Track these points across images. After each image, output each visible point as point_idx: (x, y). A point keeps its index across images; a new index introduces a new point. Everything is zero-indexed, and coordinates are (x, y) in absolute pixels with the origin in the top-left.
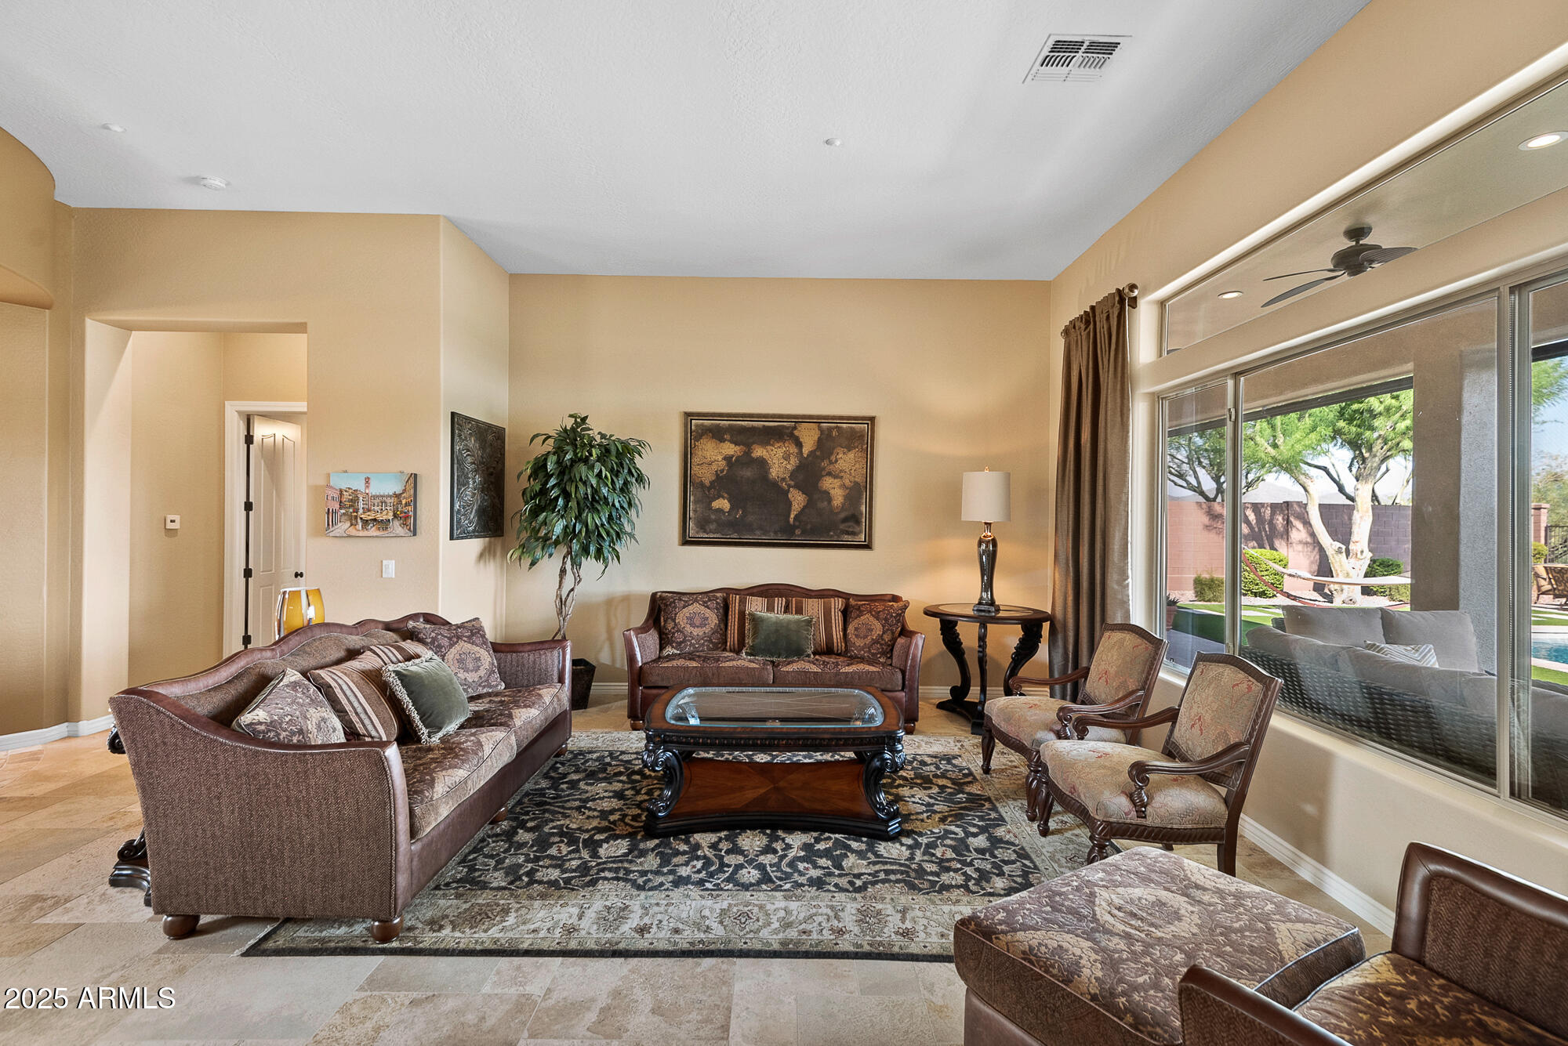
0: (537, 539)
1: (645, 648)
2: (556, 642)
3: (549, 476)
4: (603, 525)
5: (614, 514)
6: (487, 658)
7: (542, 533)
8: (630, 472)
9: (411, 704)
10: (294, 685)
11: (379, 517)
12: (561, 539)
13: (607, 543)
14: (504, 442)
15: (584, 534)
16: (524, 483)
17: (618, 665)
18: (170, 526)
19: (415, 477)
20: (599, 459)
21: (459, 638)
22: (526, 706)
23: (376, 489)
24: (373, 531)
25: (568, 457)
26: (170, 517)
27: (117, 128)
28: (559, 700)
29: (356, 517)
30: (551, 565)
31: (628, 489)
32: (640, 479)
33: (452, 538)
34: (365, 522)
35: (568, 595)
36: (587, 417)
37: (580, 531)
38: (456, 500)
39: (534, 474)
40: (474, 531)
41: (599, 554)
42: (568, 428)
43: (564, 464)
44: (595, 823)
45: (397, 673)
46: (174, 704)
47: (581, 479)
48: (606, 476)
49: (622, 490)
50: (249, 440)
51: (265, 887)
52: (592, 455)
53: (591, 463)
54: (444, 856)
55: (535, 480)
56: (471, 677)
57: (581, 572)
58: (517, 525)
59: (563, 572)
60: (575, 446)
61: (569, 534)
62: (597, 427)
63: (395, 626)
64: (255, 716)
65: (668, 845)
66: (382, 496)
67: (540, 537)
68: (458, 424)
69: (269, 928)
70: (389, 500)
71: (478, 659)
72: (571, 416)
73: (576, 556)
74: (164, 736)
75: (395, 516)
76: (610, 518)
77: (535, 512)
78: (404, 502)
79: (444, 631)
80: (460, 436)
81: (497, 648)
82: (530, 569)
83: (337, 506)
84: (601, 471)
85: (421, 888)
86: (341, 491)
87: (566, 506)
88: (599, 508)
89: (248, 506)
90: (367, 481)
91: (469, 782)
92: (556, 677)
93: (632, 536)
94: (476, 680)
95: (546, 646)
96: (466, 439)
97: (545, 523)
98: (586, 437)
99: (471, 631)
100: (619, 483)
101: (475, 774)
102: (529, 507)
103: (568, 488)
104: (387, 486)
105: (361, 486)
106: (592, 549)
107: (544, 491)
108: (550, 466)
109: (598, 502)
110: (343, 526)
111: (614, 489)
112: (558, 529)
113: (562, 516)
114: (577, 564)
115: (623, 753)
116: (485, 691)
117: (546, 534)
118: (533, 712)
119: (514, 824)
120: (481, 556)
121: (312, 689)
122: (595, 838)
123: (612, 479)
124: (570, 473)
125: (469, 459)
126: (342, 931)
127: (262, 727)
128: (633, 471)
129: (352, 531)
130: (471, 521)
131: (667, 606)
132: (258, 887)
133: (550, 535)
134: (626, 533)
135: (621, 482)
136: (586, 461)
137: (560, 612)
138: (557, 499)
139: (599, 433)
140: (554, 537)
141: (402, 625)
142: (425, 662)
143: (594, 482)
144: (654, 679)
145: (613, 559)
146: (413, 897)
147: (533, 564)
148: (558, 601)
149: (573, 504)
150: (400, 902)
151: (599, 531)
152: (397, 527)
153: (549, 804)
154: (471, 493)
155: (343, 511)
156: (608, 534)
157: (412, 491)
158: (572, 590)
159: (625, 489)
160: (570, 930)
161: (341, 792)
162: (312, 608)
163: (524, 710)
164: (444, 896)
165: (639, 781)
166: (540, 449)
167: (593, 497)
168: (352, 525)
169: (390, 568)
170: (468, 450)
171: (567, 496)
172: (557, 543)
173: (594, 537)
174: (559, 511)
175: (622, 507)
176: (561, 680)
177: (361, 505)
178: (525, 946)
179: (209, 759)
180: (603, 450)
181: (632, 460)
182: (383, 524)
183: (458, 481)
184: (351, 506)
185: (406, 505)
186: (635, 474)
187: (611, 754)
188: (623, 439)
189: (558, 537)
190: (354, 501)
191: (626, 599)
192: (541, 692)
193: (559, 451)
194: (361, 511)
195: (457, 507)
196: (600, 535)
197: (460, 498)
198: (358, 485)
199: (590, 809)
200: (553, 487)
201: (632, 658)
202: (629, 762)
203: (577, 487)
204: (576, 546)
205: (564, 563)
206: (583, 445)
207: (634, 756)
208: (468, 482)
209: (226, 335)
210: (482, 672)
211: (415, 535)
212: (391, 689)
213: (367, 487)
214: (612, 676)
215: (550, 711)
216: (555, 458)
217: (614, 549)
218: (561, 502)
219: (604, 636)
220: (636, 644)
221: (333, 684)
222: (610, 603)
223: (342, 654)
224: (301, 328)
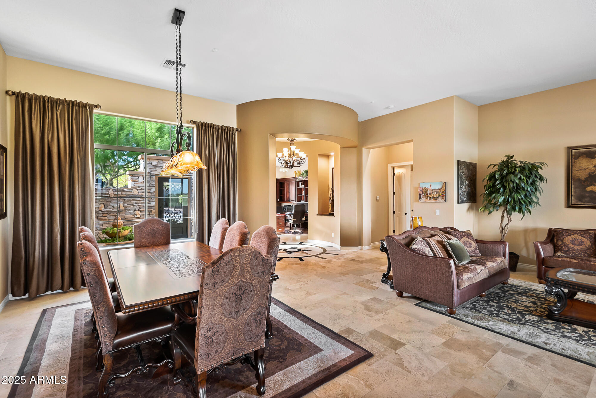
0: (491, 204)
1: (545, 251)
2: (502, 242)
3: (496, 180)
4: (522, 199)
5: (528, 194)
6: (474, 244)
7: (493, 201)
8: (536, 176)
9: (452, 252)
10: (421, 241)
11: (434, 196)
12: (502, 204)
13: (524, 206)
14: (476, 169)
15: (512, 202)
16: (485, 183)
17: (531, 257)
18: (377, 199)
19: (445, 183)
20: (519, 172)
21: (464, 236)
22: (491, 261)
23: (432, 188)
24: (432, 200)
25: (505, 172)
26: (377, 197)
27: (373, 102)
28: (504, 263)
29: (427, 196)
30: (497, 214)
31: (535, 184)
32: (541, 179)
33: (458, 203)
34: (430, 198)
35: (505, 226)
36: (514, 156)
37: (511, 201)
38: (459, 190)
39: (490, 179)
40: (466, 201)
41: (520, 210)
42: (505, 161)
43: (503, 175)
44: (523, 308)
45: (448, 242)
46: (397, 240)
47: (511, 180)
48: (523, 179)
49: (532, 184)
50: (394, 174)
51: (419, 289)
52: (516, 171)
53: (516, 174)
54: (467, 298)
55: (490, 181)
56: (469, 249)
57: (511, 217)
58: (482, 198)
59: (503, 217)
60: (508, 168)
61: (506, 202)
62: (518, 159)
63: (442, 230)
64: (414, 246)
65: (560, 325)
66: (435, 190)
67: (492, 203)
68: (460, 164)
69: (419, 302)
70: (437, 191)
71: (471, 244)
72: (506, 156)
73: (509, 211)
74: (395, 248)
75: (439, 195)
76: (526, 196)
77: (490, 194)
78: (442, 191)
79: (458, 233)
80: (460, 168)
81: (477, 241)
82: (488, 215)
83: (422, 193)
84: (521, 177)
85: (461, 304)
86: (423, 188)
87: (504, 191)
88: (520, 191)
89: (394, 193)
90: (430, 185)
91: (474, 279)
92: (502, 255)
93: (537, 203)
94: (470, 250)
95: (497, 243)
96: (462, 169)
97: (494, 198)
98: (513, 164)
99: (468, 234)
100: (530, 181)
101: (475, 277)
102: (487, 192)
103: (505, 184)
104: (437, 186)
105: (429, 187)
106: (517, 208)
107: (494, 186)
108: (497, 176)
109: (519, 189)
110: (423, 199)
111: (528, 184)
112: (501, 200)
113: (502, 195)
114: (509, 214)
115: (534, 290)
116: (474, 255)
117: (495, 202)
118: (494, 264)
119: (489, 299)
120: (468, 209)
121: (425, 243)
122: (523, 312)
123: (526, 180)
124: (506, 178)
125: (464, 176)
126: (438, 308)
127: (416, 249)
128: (538, 176)
129: (426, 200)
130: (464, 198)
131: (558, 234)
132: (417, 290)
133: (497, 202)
134: (534, 202)
135: (531, 181)
136: (513, 173)
137: (502, 232)
138: (500, 188)
139: (519, 161)
140: (499, 203)
141: (444, 230)
142: (454, 241)
143: (517, 181)
144: (551, 264)
145: (527, 213)
146: (459, 305)
147: (490, 213)
148: (501, 228)
149: (507, 190)
150: (455, 305)
151: (520, 201)
152: (440, 199)
153: (502, 297)
154: (464, 188)
155: (423, 194)
156: (525, 202)
157: (445, 188)
158: (507, 224)
159: (534, 183)
160: (515, 333)
161: (438, 269)
162: (420, 222)
163: (490, 262)
164: (467, 310)
165: (543, 301)
166: (492, 170)
167: (517, 187)
168: (426, 198)
169: (438, 212)
170: (463, 173)
171: (504, 187)
172: (500, 206)
173: (518, 204)
174: (501, 193)
175: (532, 191)
176: (504, 256)
177: (429, 193)
178: (498, 331)
179: (405, 255)
180: (522, 168)
181: (537, 171)
182: (436, 198)
183: (460, 183)
184: (425, 193)
185: (443, 192)
186: (539, 177)
187: (529, 289)
188: (532, 162)
189: (501, 203)
190: (427, 191)
191: (535, 230)
192: (496, 258)
193: (501, 170)
194: (429, 194)
195: (460, 192)
196: (520, 203)
197: (461, 189)
198: (428, 186)
199: (520, 303)
200: (498, 184)
201: (538, 254)
202: (539, 294)
203: (509, 184)
204: (509, 207)
205: (503, 213)
206: (512, 167)
207: (541, 292)
208: (463, 184)
209: (388, 146)
210: (472, 248)
211: (446, 202)
212: (446, 247)
213: (430, 187)
214: (528, 261)
215: (501, 265)
216: (499, 173)
217: (528, 209)
218: (502, 190)
219: (523, 244)
220: (540, 248)
221: (430, 243)
222: (526, 231)
223: (430, 235)
224: (411, 141)
